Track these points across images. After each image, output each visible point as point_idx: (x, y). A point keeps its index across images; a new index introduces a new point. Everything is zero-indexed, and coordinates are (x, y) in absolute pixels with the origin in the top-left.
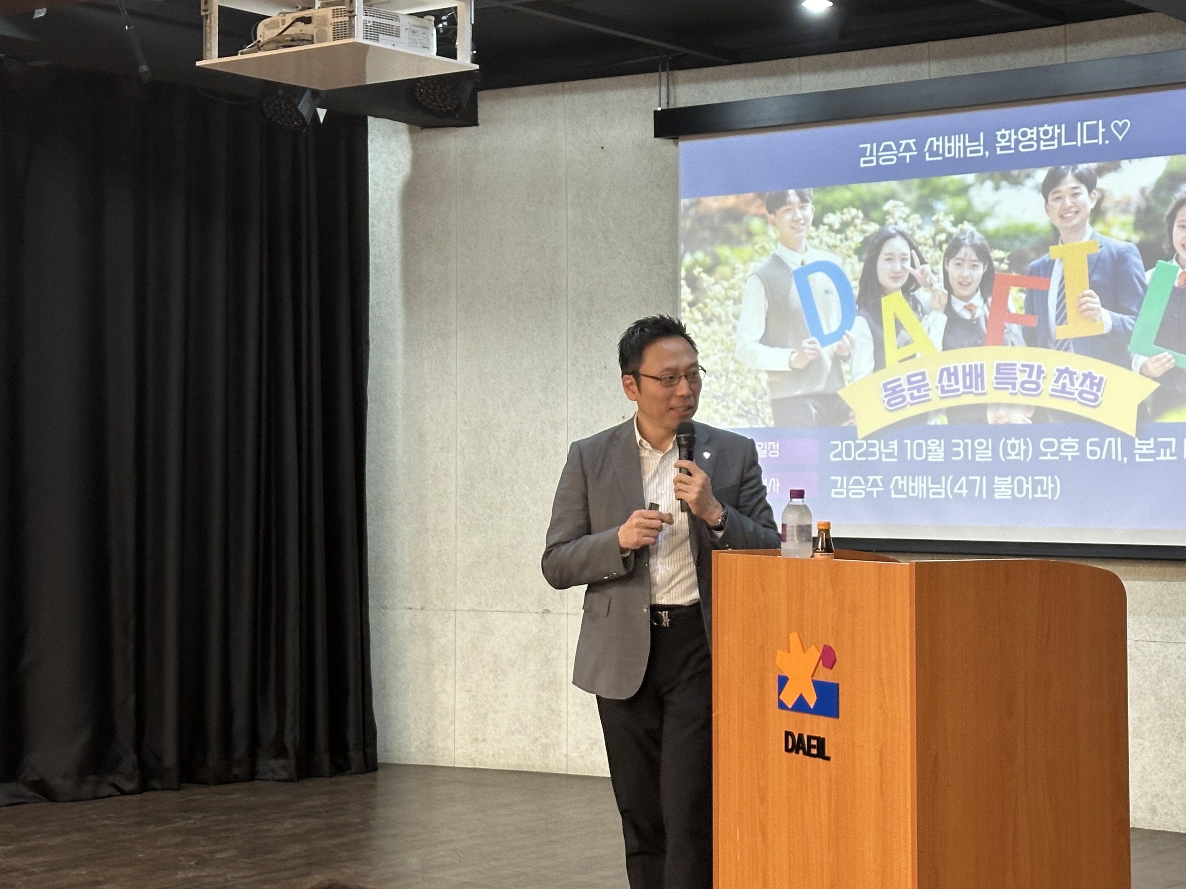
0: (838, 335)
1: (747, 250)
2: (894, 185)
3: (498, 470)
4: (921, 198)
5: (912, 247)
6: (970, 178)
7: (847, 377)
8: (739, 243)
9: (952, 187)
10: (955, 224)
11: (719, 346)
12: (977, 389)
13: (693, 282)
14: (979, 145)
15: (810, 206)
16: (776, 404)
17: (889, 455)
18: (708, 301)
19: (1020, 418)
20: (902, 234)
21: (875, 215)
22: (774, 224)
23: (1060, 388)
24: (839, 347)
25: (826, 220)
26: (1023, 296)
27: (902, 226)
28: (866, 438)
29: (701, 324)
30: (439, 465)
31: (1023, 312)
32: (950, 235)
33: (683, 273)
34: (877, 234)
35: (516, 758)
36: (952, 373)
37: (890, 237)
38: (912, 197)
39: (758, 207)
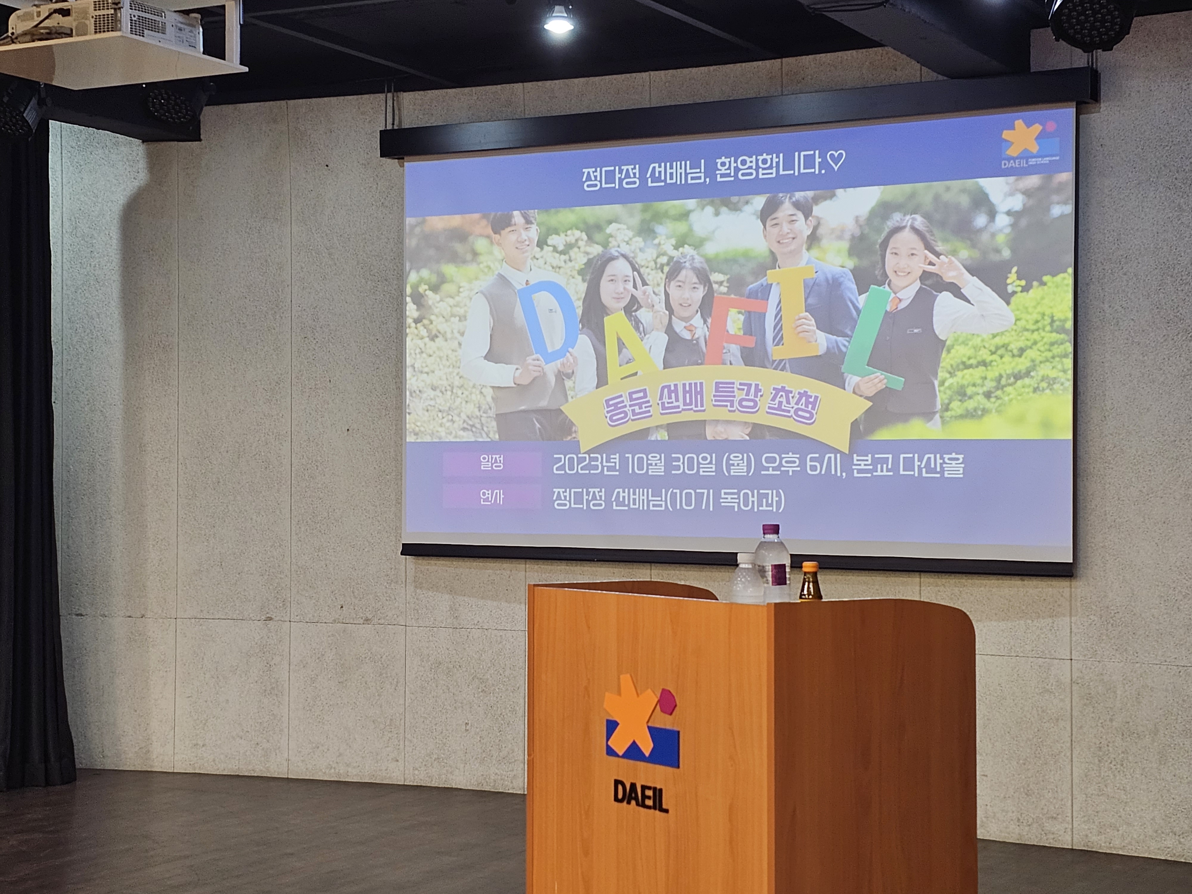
0: (561, 353)
1: (471, 269)
2: (617, 209)
3: (221, 480)
4: (643, 221)
5: (634, 269)
6: (691, 203)
7: (570, 393)
8: (464, 262)
9: (672, 212)
10: (676, 248)
11: (444, 362)
12: (696, 406)
13: (419, 300)
14: (700, 172)
15: (534, 227)
16: (500, 418)
17: (610, 469)
18: (433, 317)
19: (739, 434)
20: (624, 256)
21: (598, 237)
22: (499, 244)
23: (776, 406)
24: (563, 364)
25: (550, 242)
26: (742, 318)
27: (625, 249)
28: (588, 452)
29: (427, 340)
30: (160, 474)
31: (741, 333)
32: (671, 258)
33: (409, 290)
34: (600, 256)
35: (237, 762)
36: (672, 391)
37: (612, 259)
38: (635, 221)
39: (483, 227)
